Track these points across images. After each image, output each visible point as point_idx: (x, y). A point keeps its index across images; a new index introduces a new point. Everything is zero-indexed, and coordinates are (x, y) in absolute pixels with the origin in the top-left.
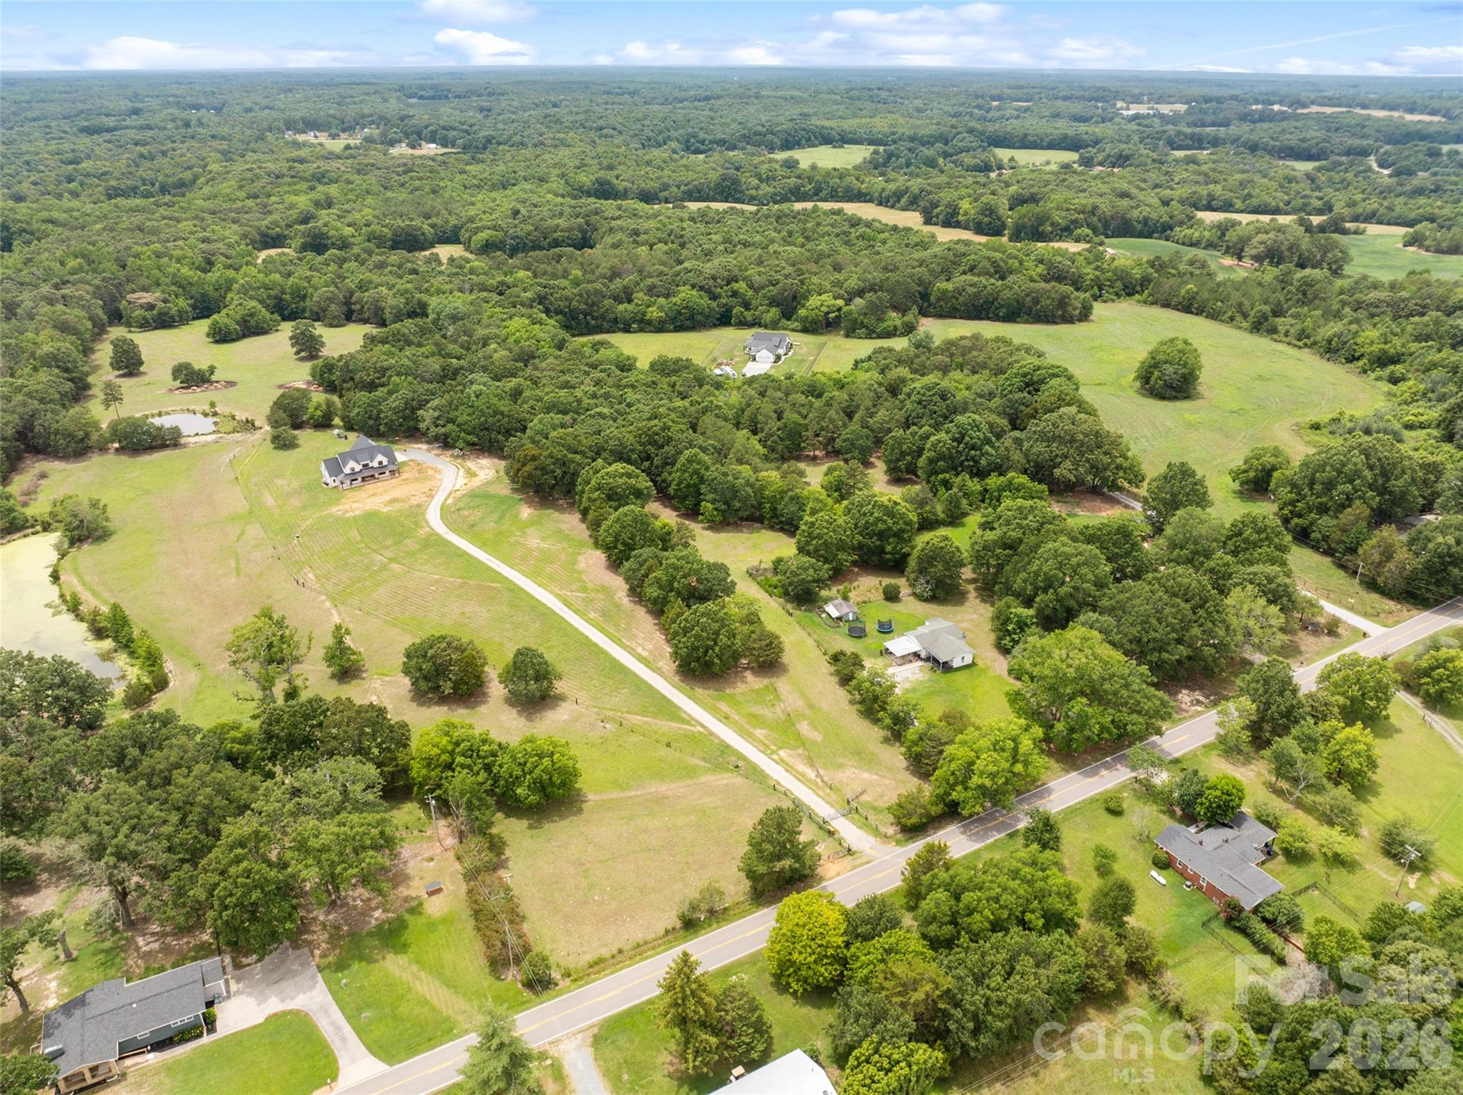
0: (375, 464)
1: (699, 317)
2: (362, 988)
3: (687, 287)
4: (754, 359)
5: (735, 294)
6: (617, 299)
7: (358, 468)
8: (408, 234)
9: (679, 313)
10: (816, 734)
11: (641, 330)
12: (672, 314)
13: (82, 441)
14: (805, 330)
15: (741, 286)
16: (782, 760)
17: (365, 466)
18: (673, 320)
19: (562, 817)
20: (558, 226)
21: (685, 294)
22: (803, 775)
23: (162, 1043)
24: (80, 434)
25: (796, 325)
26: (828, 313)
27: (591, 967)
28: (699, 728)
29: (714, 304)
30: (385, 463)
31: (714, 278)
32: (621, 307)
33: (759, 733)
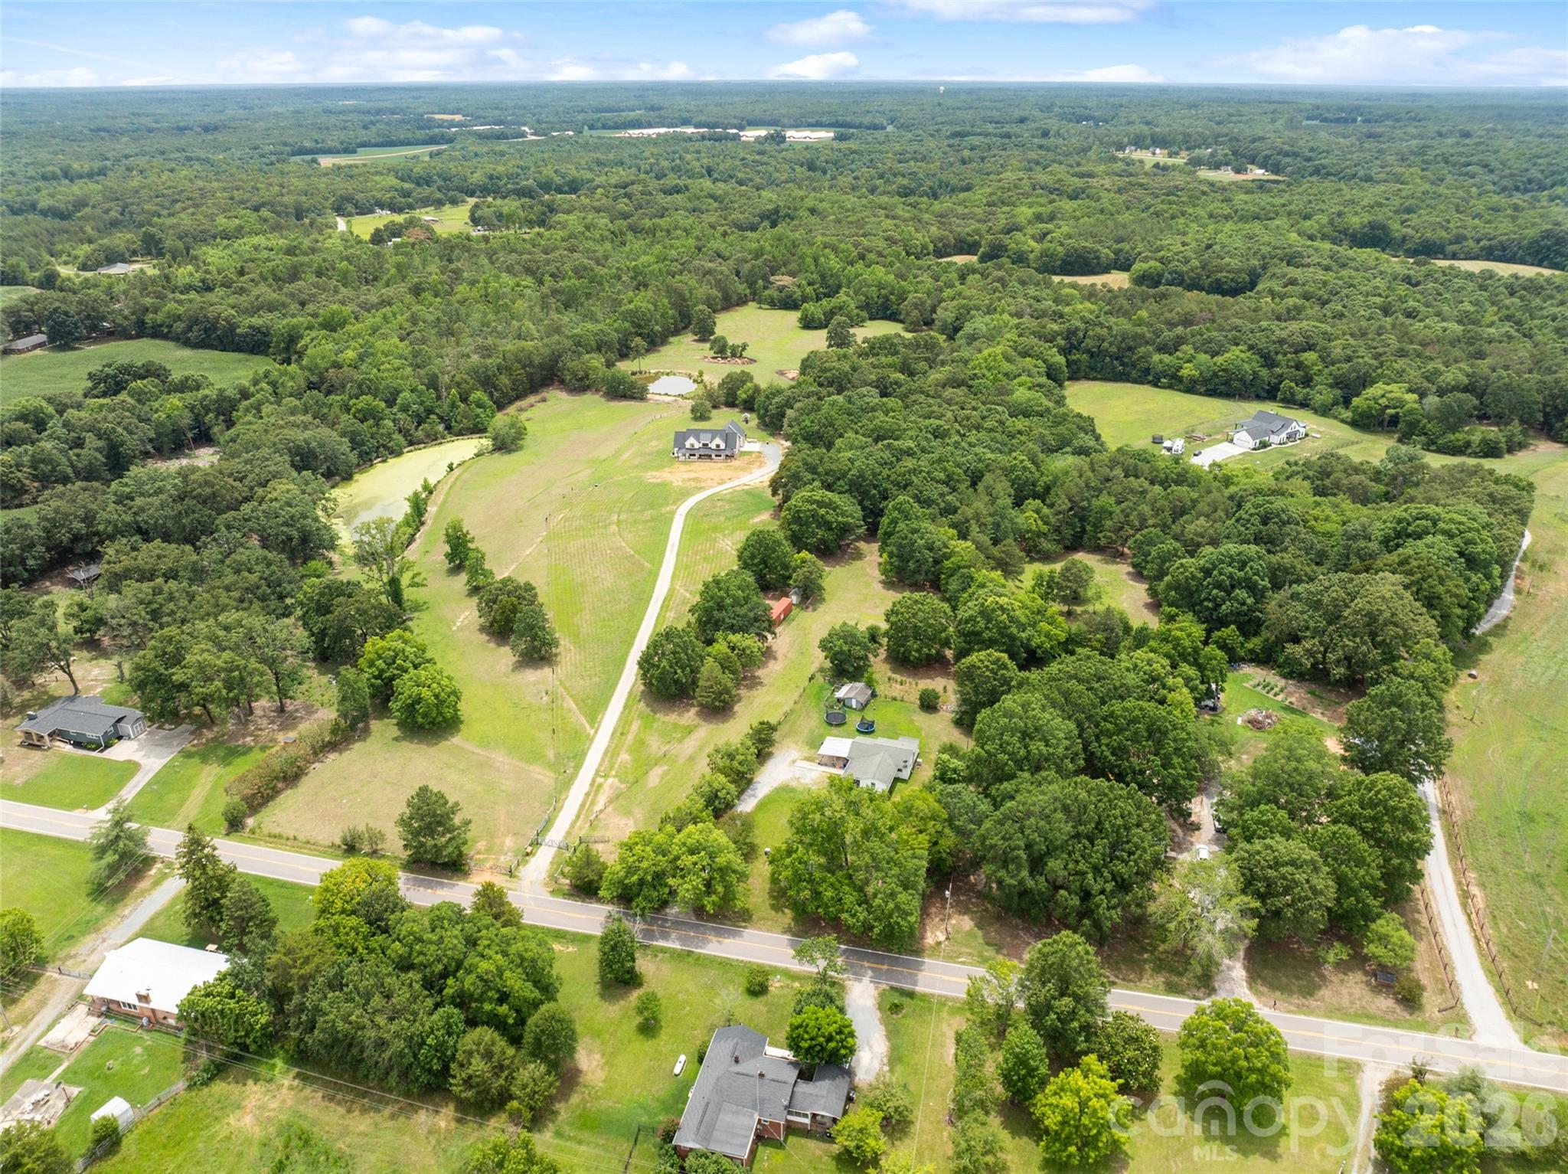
0: (713, 446)
1: (1236, 384)
2: (177, 773)
3: (1244, 348)
4: (1231, 441)
5: (1299, 366)
6: (1163, 349)
7: (697, 445)
8: (1079, 256)
9: (1215, 374)
10: (657, 780)
11: (1170, 387)
12: (1208, 375)
13: (581, 379)
14: (1354, 424)
15: (1310, 357)
16: (600, 785)
17: (705, 445)
18: (1205, 381)
19: (420, 742)
20: (1228, 265)
21: (1235, 356)
22: (593, 804)
23: (77, 744)
24: (581, 374)
25: (1347, 414)
26: (1387, 407)
27: (270, 836)
28: (592, 732)
29: (1264, 373)
30: (723, 446)
31: (1282, 342)
32: (1156, 357)
33: (624, 757)
